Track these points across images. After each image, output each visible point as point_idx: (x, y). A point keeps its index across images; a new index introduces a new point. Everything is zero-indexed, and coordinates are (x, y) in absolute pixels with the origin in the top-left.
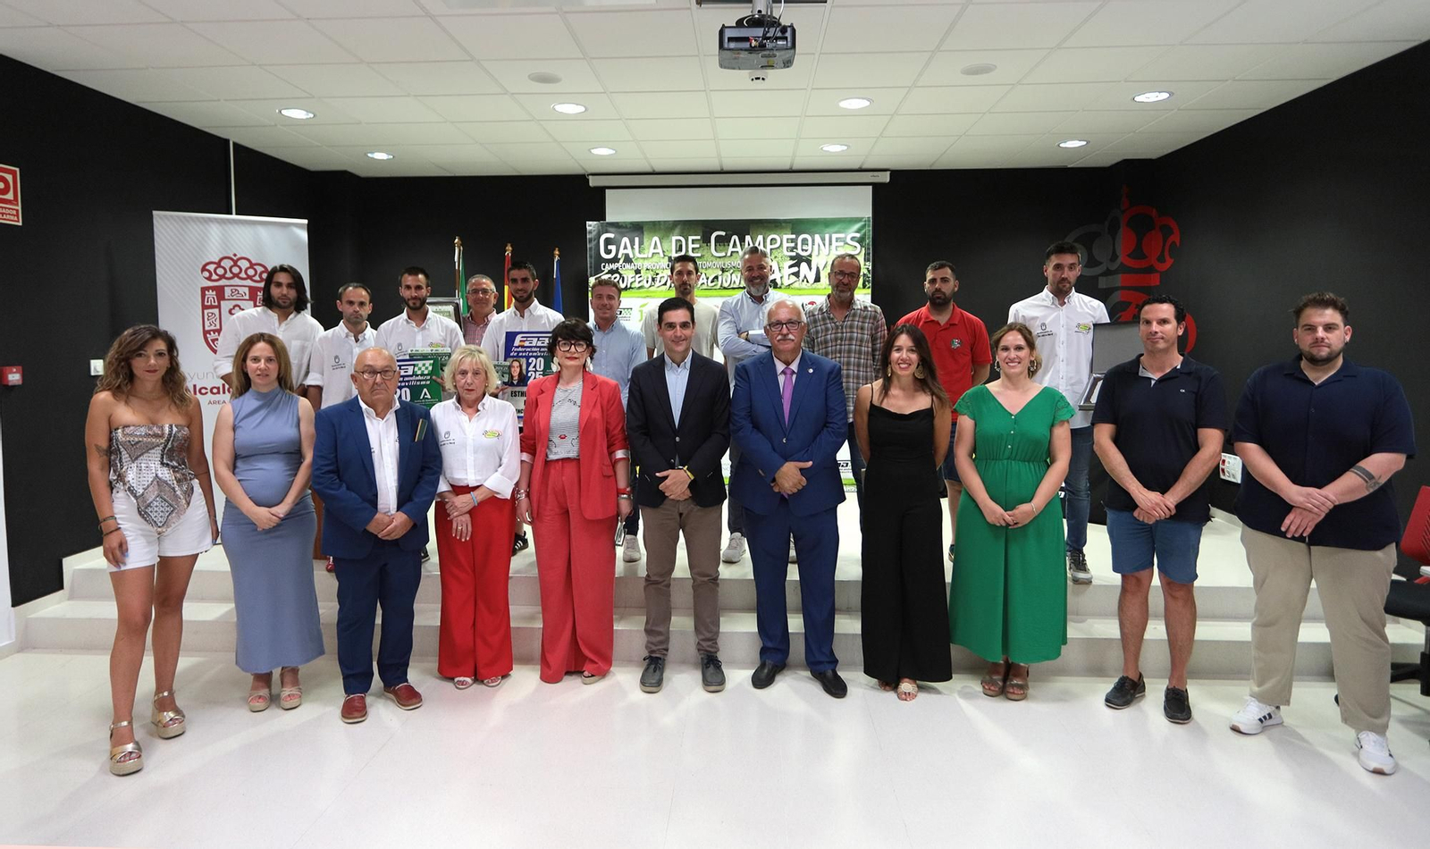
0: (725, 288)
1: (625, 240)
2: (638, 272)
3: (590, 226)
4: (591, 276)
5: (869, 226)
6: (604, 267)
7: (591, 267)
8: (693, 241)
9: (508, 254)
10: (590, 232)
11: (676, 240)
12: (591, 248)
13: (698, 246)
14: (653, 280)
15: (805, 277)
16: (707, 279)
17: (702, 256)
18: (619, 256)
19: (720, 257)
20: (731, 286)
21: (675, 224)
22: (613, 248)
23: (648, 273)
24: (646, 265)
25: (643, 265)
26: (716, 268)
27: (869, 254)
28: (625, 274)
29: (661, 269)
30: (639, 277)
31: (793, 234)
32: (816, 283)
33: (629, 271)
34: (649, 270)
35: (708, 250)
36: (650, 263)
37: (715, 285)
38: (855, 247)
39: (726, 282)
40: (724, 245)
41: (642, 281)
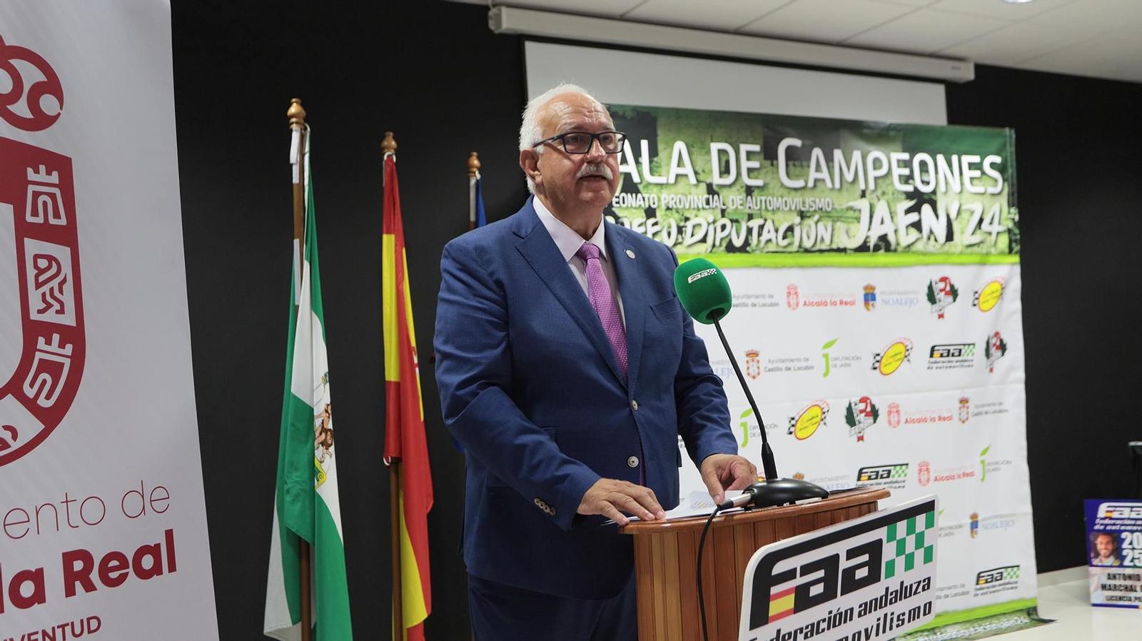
0: (807, 251)
2: (650, 213)
5: (1011, 146)
8: (750, 155)
9: (389, 154)
11: (719, 151)
13: (757, 165)
14: (680, 230)
15: (931, 232)
16: (777, 231)
17: (765, 186)
19: (796, 189)
20: (817, 247)
21: (716, 118)
23: (670, 217)
24: (665, 199)
25: (659, 200)
26: (790, 210)
27: (1013, 194)
28: (626, 217)
29: (694, 209)
30: (653, 225)
31: (904, 151)
32: (948, 243)
33: (634, 211)
34: (671, 209)
35: (773, 173)
36: (672, 196)
37: (789, 244)
38: (996, 180)
39: (809, 237)
40: (802, 166)
41: (659, 234)
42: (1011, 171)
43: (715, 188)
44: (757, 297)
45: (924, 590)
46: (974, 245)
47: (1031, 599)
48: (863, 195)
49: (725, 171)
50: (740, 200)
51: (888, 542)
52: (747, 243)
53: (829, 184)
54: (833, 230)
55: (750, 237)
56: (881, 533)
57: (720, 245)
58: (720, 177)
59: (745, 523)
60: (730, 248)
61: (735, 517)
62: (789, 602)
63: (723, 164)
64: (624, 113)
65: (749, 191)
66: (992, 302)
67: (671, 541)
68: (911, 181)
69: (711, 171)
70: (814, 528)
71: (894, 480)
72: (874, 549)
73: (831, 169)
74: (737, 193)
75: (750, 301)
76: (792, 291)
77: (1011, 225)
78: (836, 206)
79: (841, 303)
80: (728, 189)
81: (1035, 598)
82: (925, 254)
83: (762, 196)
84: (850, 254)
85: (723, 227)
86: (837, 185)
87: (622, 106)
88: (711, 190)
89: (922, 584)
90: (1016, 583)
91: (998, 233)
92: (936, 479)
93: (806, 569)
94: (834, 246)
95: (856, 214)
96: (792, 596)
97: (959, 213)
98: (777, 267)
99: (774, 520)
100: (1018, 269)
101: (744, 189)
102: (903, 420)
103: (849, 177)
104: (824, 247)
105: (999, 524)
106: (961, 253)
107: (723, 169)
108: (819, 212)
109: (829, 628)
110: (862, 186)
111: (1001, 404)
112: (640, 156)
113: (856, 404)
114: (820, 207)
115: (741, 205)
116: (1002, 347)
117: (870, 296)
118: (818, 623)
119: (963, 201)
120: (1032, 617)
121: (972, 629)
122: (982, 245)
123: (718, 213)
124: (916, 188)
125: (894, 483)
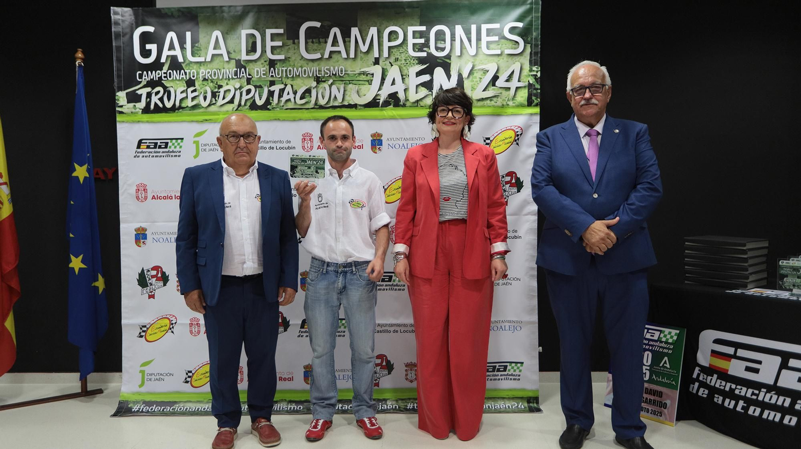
0: (321, 107)
1: (171, 35)
2: (190, 83)
3: (116, 13)
4: (120, 89)
5: (536, 12)
6: (141, 76)
7: (119, 76)
8: (274, 37)
10: (117, 23)
11: (247, 35)
12: (118, 48)
13: (280, 43)
14: (214, 95)
16: (295, 93)
17: (287, 59)
18: (163, 60)
19: (313, 61)
20: (331, 105)
21: (247, 10)
22: (153, 47)
23: (206, 86)
24: (203, 73)
25: (198, 74)
26: (308, 76)
27: (536, 53)
28: (172, 87)
29: (226, 79)
30: (192, 92)
31: (420, 26)
33: (178, 82)
34: (207, 80)
35: (295, 49)
36: (208, 70)
37: (306, 103)
38: (517, 42)
39: (323, 97)
40: (320, 42)
41: (197, 98)
42: (535, 34)
43: (242, 63)
44: (275, 142)
46: (487, 99)
47: (532, 390)
48: (377, 62)
49: (252, 49)
50: (263, 71)
52: (268, 102)
53: (344, 55)
54: (345, 91)
55: (271, 98)
57: (245, 105)
58: (247, 55)
60: (254, 107)
63: (250, 45)
64: (172, 14)
65: (272, 64)
66: (504, 147)
68: (424, 49)
69: (240, 51)
73: (347, 43)
74: (261, 65)
76: (308, 138)
77: (532, 81)
78: (349, 72)
80: (254, 63)
81: (538, 390)
83: (284, 66)
84: (360, 109)
85: (248, 92)
86: (352, 55)
87: (169, 9)
88: (240, 65)
90: (520, 375)
91: (517, 88)
94: (346, 103)
95: (369, 78)
97: (471, 73)
98: (294, 120)
100: (537, 119)
101: (268, 63)
104: (336, 104)
105: (507, 328)
107: (250, 49)
108: (333, 77)
110: (376, 55)
111: (516, 231)
112: (185, 43)
114: (334, 73)
115: (264, 74)
116: (519, 184)
117: (377, 142)
119: (476, 63)
120: (531, 405)
122: (495, 99)
123: (244, 81)
124: (429, 54)
125: (395, 286)
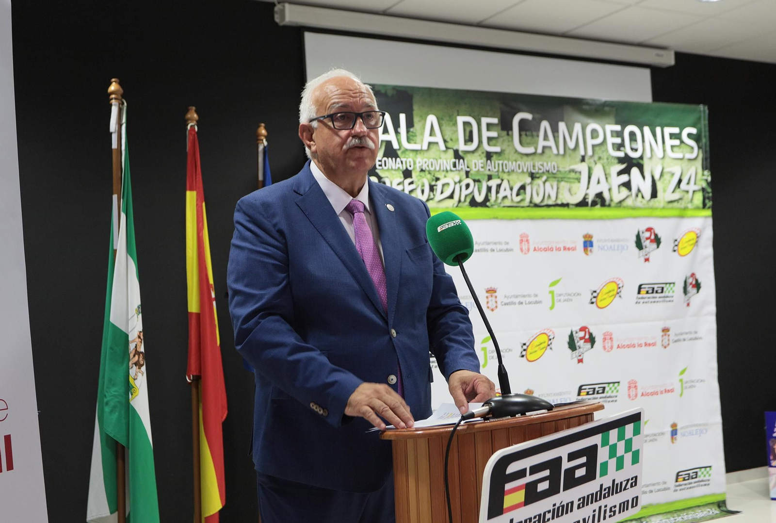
0: (536, 206)
2: (407, 174)
8: (489, 126)
9: (192, 125)
11: (464, 123)
13: (495, 134)
14: (432, 188)
15: (639, 191)
16: (511, 189)
17: (502, 152)
19: (527, 155)
20: (545, 203)
21: (461, 95)
23: (423, 177)
24: (419, 163)
25: (415, 164)
26: (523, 172)
27: (706, 159)
28: (387, 177)
29: (443, 171)
30: (410, 184)
31: (617, 123)
32: (653, 200)
33: (394, 172)
34: (424, 171)
35: (509, 141)
36: (425, 160)
37: (522, 200)
38: (692, 148)
39: (538, 194)
40: (532, 136)
41: (414, 191)
42: (705, 140)
43: (461, 153)
44: (495, 243)
45: (632, 486)
46: (674, 201)
47: (719, 494)
48: (583, 159)
49: (469, 139)
50: (482, 163)
51: (602, 446)
52: (487, 199)
53: (555, 151)
54: (558, 188)
55: (489, 194)
56: (596, 439)
57: (465, 201)
58: (465, 144)
59: (484, 430)
60: (473, 203)
61: (476, 426)
62: (520, 496)
63: (467, 134)
64: (386, 92)
65: (489, 156)
66: (689, 248)
67: (423, 445)
68: (622, 149)
69: (457, 140)
70: (541, 435)
71: (608, 395)
72: (591, 452)
73: (556, 139)
74: (479, 158)
75: (489, 247)
76: (524, 239)
77: (704, 185)
78: (561, 169)
79: (565, 248)
80: (471, 154)
81: (724, 493)
82: (634, 208)
83: (499, 160)
84: (572, 208)
85: (468, 186)
86: (562, 151)
87: (384, 86)
88: (457, 155)
89: (630, 482)
90: (709, 480)
91: (694, 191)
92: (642, 395)
93: (535, 469)
94: (559, 202)
95: (577, 175)
96: (523, 492)
97: (662, 175)
98: (512, 219)
99: (508, 429)
100: (710, 221)
101: (485, 154)
102: (615, 346)
103: (571, 145)
104: (551, 202)
105: (695, 432)
106: (664, 208)
107: (467, 138)
108: (547, 173)
109: (553, 518)
110: (582, 153)
111: (696, 333)
112: (399, 126)
113: (577, 333)
114: (548, 169)
115: (482, 168)
116: (697, 286)
117: (588, 244)
118: (545, 514)
119: (665, 165)
120: (722, 509)
121: (672, 519)
122: (680, 201)
123: (463, 174)
124: (626, 154)
125: (608, 397)
